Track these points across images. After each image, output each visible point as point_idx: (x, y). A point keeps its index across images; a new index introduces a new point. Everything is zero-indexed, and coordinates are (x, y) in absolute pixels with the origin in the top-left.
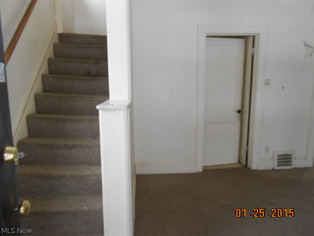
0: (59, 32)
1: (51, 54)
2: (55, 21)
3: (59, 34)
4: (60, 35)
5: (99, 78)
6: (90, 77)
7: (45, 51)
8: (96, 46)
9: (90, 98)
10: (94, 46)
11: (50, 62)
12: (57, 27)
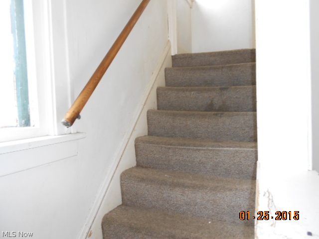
0: (173, 54)
1: (161, 82)
2: (169, 41)
3: (172, 56)
4: (174, 58)
5: (226, 113)
6: (213, 113)
7: (154, 79)
8: (221, 66)
9: (213, 146)
10: (218, 66)
11: (160, 92)
12: (170, 48)
